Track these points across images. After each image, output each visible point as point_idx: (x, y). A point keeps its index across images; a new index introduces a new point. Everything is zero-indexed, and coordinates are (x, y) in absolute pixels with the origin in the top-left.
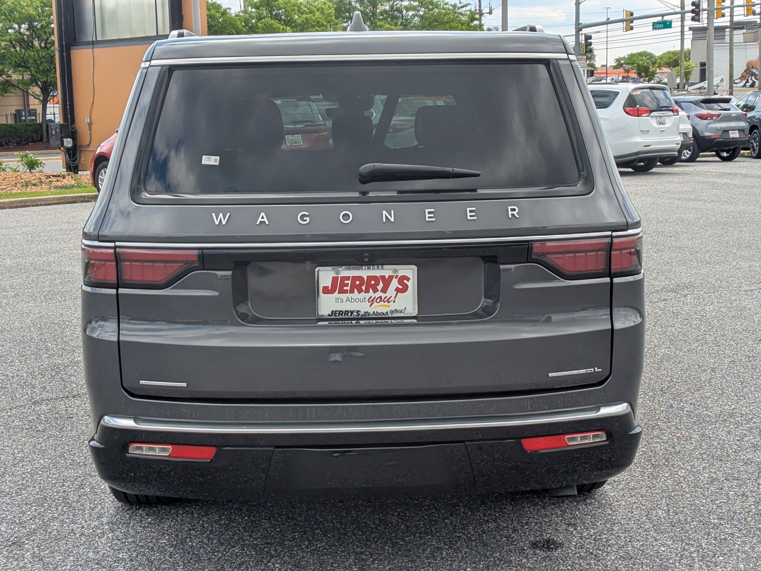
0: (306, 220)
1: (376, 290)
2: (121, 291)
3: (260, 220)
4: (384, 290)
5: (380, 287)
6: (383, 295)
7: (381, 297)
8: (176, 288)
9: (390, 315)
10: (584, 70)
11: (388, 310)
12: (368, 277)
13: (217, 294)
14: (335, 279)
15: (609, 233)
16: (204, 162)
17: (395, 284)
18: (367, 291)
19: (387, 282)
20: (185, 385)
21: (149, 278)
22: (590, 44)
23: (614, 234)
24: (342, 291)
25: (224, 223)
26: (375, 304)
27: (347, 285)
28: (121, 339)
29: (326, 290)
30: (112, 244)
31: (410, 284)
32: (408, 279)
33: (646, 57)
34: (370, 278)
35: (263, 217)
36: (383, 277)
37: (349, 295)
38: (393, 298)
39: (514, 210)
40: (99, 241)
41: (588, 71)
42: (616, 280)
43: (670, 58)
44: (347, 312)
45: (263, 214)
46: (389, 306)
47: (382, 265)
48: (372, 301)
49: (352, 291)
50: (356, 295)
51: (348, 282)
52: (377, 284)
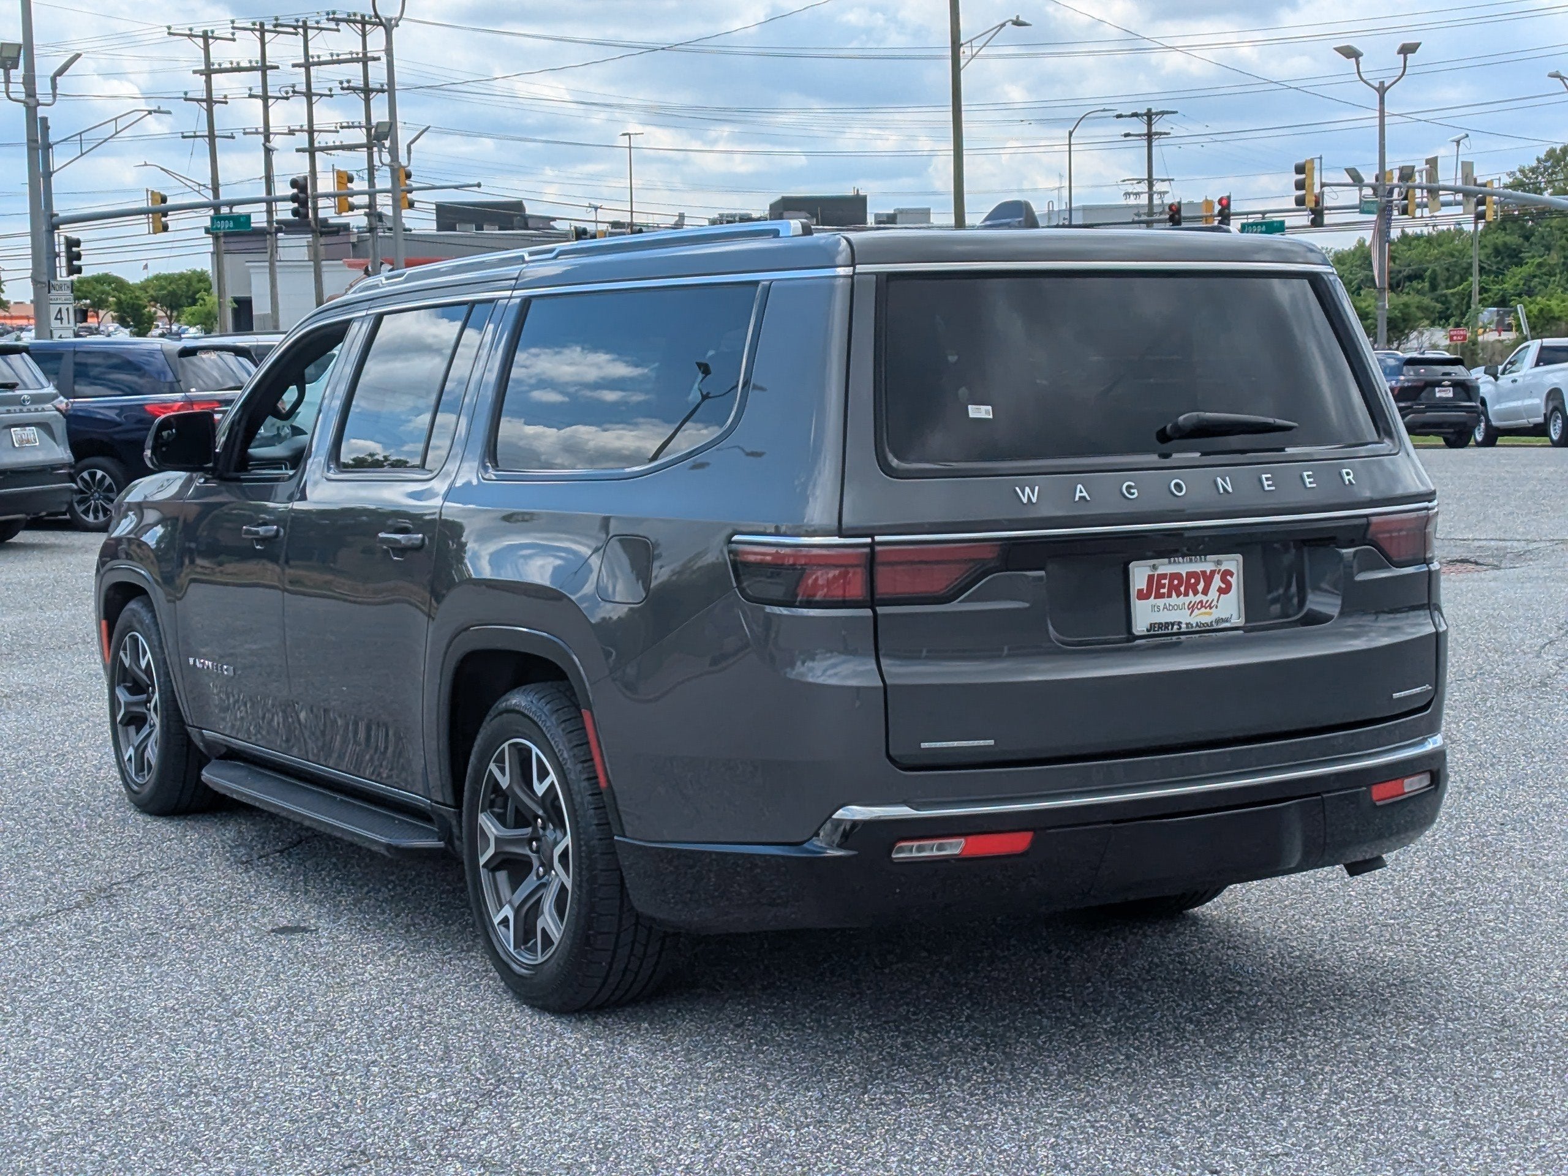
0: (1133, 494)
1: (1196, 593)
2: (880, 610)
3: (1078, 494)
4: (1205, 592)
5: (1200, 587)
6: (1204, 598)
7: (1201, 602)
8: (968, 600)
9: (1215, 627)
10: (67, 309)
11: (1213, 618)
12: (1187, 573)
13: (1027, 605)
14: (1151, 578)
16: (972, 415)
17: (1217, 582)
18: (1186, 594)
19: (1208, 579)
20: (991, 742)
21: (922, 586)
22: (78, 257)
24: (1159, 596)
25: (1034, 500)
26: (1197, 612)
27: (1163, 586)
28: (888, 682)
29: (1143, 596)
30: (869, 540)
31: (1233, 580)
32: (1231, 574)
33: (110, 284)
34: (1190, 575)
35: (1080, 491)
36: (1204, 573)
37: (1166, 600)
38: (1215, 603)
39: (1348, 474)
40: (841, 536)
41: (75, 311)
43: (163, 288)
44: (1167, 625)
45: (1079, 486)
46: (1210, 614)
47: (1205, 555)
48: (1192, 608)
49: (1170, 596)
50: (1174, 600)
51: (1166, 582)
52: (1197, 583)
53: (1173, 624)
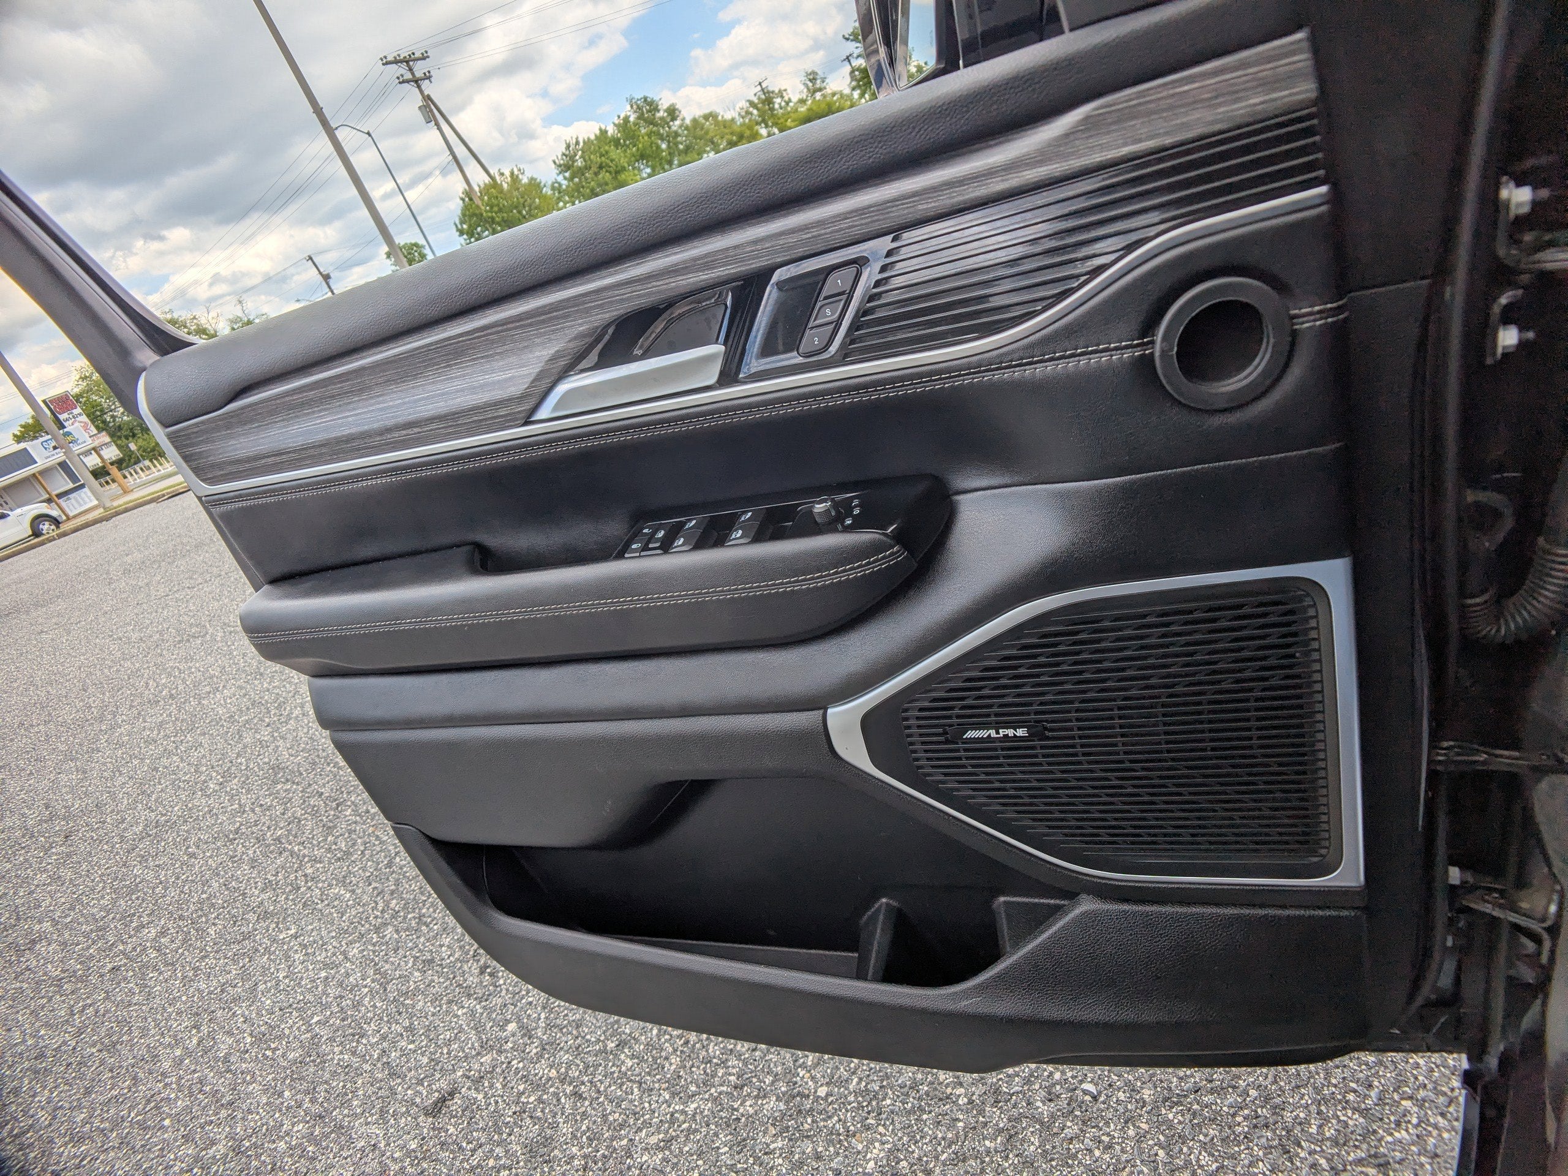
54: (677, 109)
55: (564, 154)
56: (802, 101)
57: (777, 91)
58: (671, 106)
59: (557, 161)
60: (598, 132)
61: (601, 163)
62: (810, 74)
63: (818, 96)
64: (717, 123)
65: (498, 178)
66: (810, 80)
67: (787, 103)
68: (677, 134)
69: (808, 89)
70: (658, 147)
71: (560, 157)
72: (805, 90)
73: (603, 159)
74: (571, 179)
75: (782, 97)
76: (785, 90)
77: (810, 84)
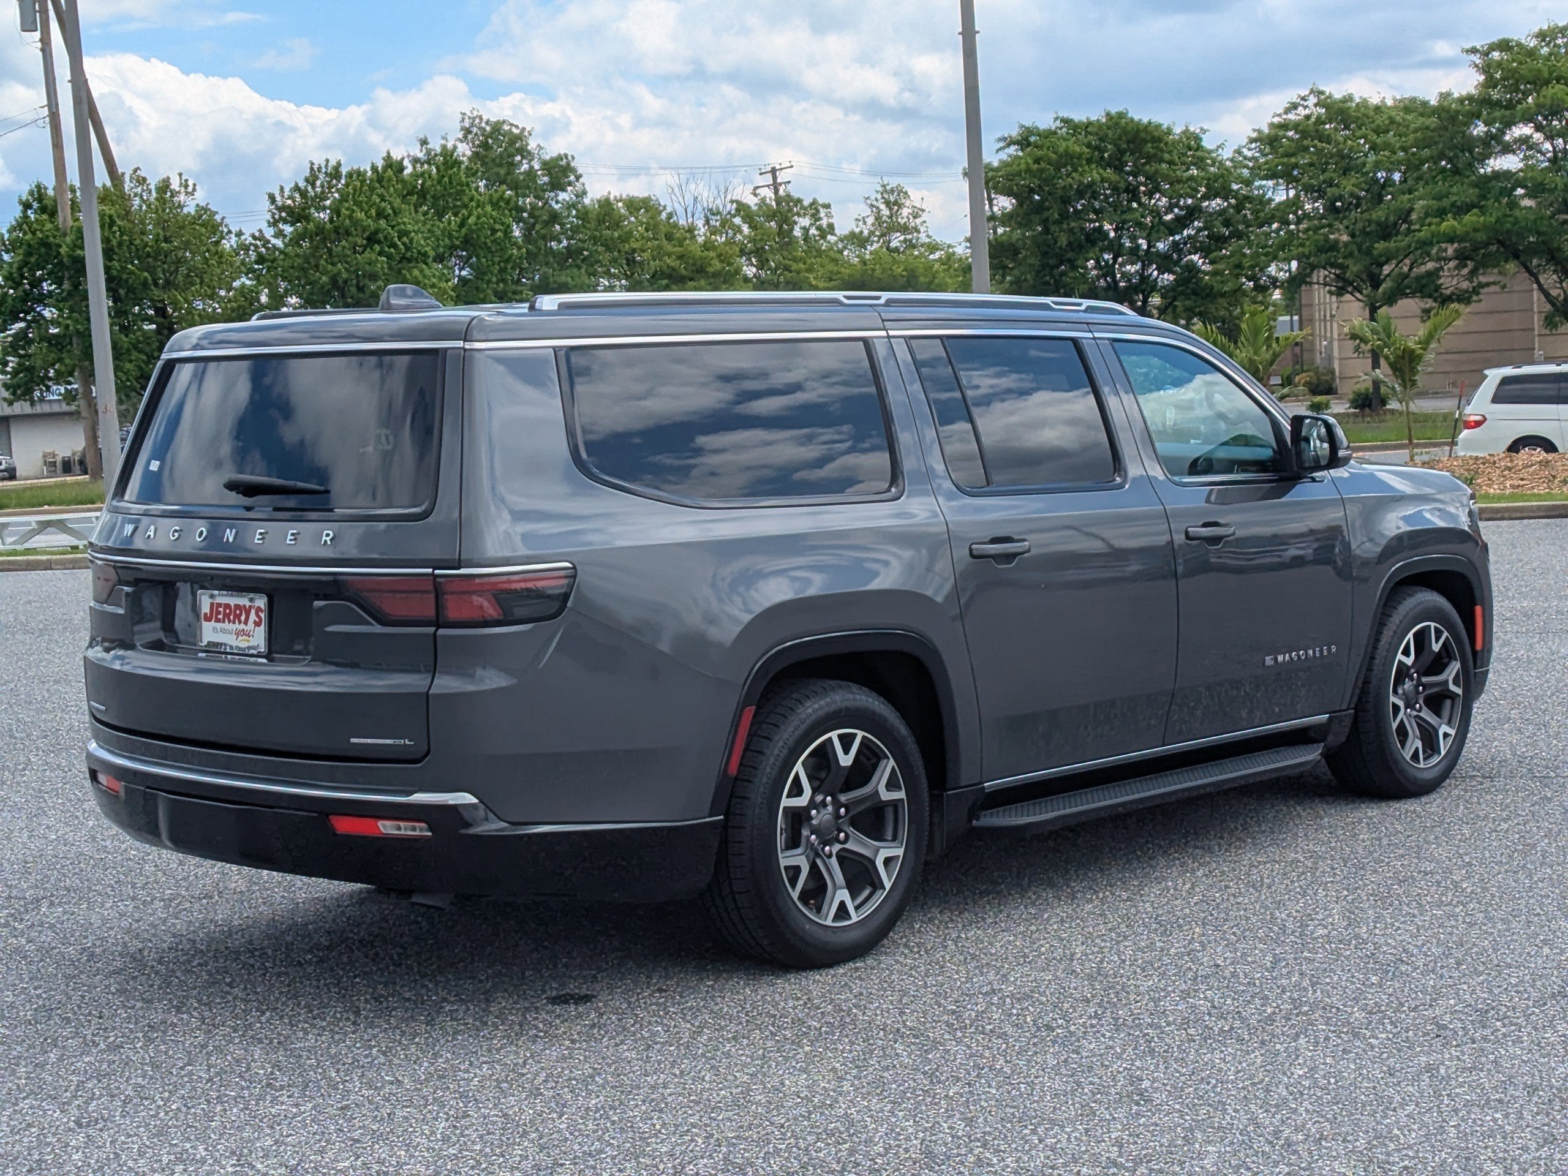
1: (240, 622)
4: (246, 623)
5: (243, 618)
6: (246, 628)
7: (244, 630)
9: (249, 652)
11: (247, 645)
12: (234, 605)
14: (212, 604)
15: (430, 570)
17: (253, 615)
18: (234, 622)
19: (247, 612)
23: (437, 572)
24: (218, 620)
26: (240, 638)
27: (219, 613)
29: (208, 619)
31: (262, 617)
32: (261, 610)
34: (237, 607)
36: (244, 607)
37: (222, 625)
38: (249, 632)
39: (328, 535)
42: (441, 632)
44: (219, 644)
46: (247, 641)
47: (245, 593)
48: (237, 634)
49: (224, 621)
50: (227, 626)
51: (221, 609)
52: (241, 614)
53: (221, 644)
54: (573, 170)
55: (297, 188)
56: (858, 240)
57: (806, 203)
58: (560, 158)
59: (278, 198)
60: (380, 164)
61: (376, 232)
62: (892, 191)
63: (896, 240)
64: (653, 226)
65: (127, 186)
66: (888, 203)
67: (823, 233)
68: (555, 217)
69: (878, 218)
70: (507, 231)
71: (287, 193)
72: (870, 220)
73: (382, 223)
74: (296, 241)
75: (815, 217)
76: (827, 206)
77: (885, 212)
